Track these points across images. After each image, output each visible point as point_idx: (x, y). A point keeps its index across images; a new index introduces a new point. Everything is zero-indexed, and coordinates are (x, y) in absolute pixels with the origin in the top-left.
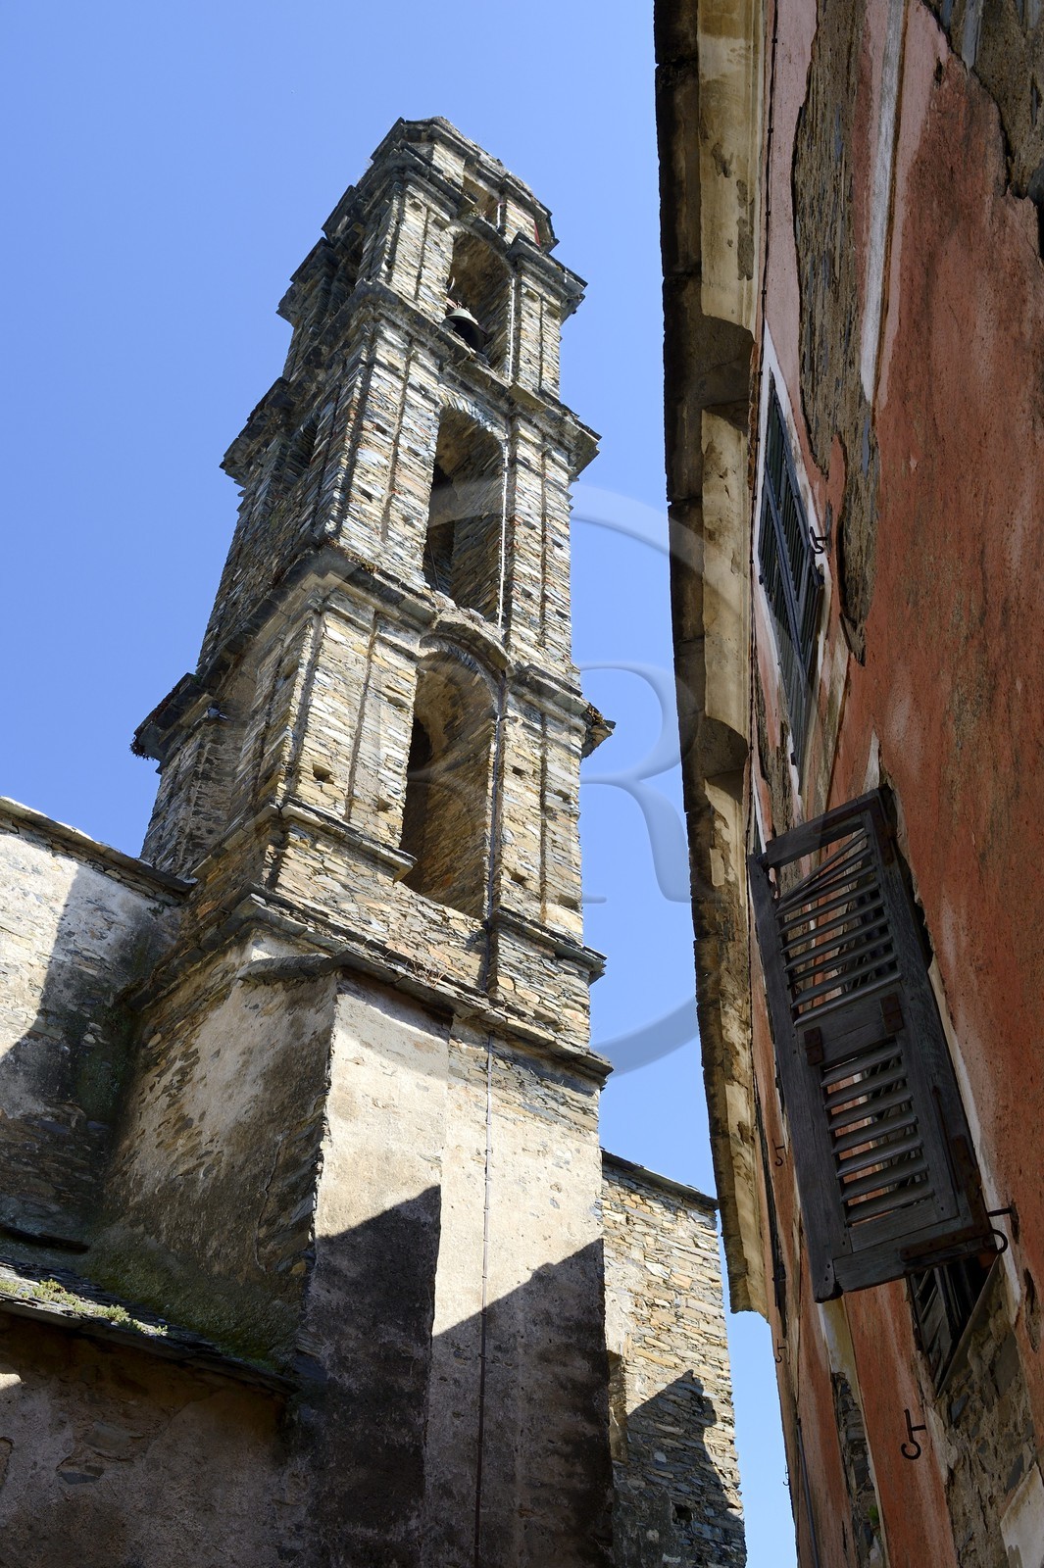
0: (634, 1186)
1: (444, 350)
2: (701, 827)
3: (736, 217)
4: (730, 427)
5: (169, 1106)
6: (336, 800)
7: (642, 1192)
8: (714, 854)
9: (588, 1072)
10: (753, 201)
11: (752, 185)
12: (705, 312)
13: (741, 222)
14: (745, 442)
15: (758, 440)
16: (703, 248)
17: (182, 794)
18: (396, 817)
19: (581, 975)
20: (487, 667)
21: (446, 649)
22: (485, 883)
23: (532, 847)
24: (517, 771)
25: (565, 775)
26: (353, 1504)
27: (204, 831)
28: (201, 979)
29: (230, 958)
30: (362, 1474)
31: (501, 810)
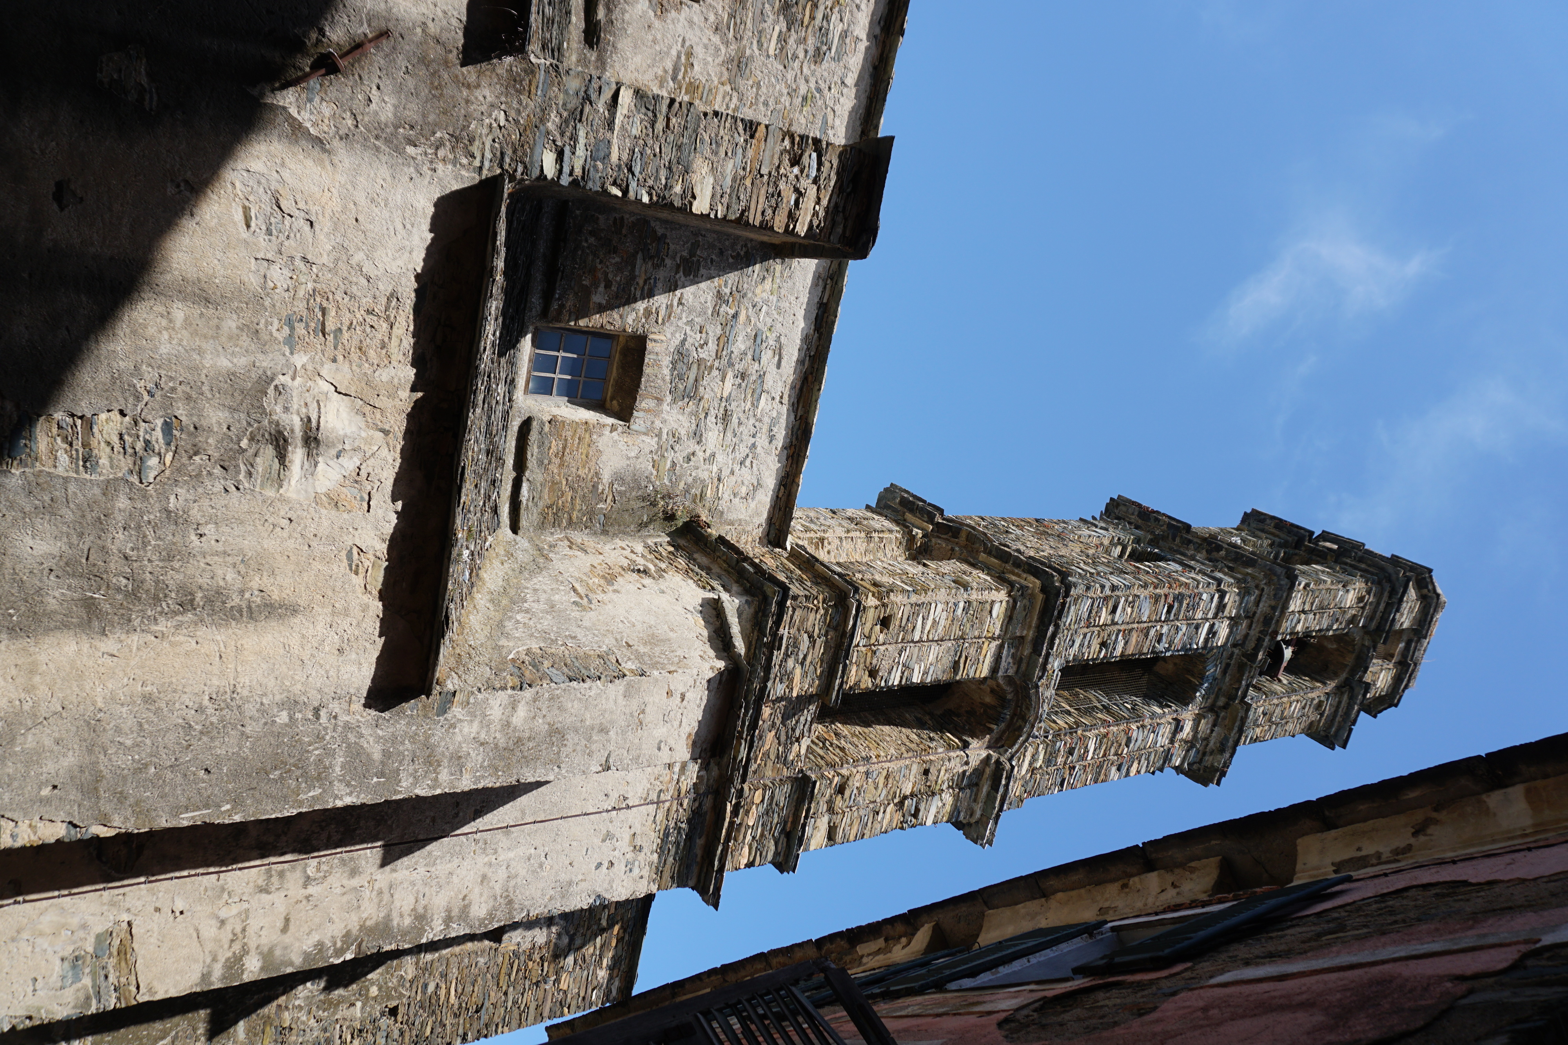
0: (629, 930)
1: (1250, 645)
2: (900, 928)
3: (1381, 849)
4: (1213, 882)
5: (622, 567)
6: (869, 637)
7: (627, 938)
8: (880, 943)
9: (703, 875)
10: (1398, 861)
11: (1412, 857)
12: (1299, 841)
13: (1378, 855)
14: (1204, 897)
15: (1203, 907)
16: (1349, 827)
17: (853, 526)
18: (867, 683)
19: (776, 854)
20: (1004, 732)
21: (1009, 697)
22: (833, 766)
23: (869, 797)
24: (926, 772)
25: (933, 811)
26: (356, 753)
27: (827, 547)
28: (716, 569)
29: (735, 588)
30: (377, 756)
31: (893, 766)
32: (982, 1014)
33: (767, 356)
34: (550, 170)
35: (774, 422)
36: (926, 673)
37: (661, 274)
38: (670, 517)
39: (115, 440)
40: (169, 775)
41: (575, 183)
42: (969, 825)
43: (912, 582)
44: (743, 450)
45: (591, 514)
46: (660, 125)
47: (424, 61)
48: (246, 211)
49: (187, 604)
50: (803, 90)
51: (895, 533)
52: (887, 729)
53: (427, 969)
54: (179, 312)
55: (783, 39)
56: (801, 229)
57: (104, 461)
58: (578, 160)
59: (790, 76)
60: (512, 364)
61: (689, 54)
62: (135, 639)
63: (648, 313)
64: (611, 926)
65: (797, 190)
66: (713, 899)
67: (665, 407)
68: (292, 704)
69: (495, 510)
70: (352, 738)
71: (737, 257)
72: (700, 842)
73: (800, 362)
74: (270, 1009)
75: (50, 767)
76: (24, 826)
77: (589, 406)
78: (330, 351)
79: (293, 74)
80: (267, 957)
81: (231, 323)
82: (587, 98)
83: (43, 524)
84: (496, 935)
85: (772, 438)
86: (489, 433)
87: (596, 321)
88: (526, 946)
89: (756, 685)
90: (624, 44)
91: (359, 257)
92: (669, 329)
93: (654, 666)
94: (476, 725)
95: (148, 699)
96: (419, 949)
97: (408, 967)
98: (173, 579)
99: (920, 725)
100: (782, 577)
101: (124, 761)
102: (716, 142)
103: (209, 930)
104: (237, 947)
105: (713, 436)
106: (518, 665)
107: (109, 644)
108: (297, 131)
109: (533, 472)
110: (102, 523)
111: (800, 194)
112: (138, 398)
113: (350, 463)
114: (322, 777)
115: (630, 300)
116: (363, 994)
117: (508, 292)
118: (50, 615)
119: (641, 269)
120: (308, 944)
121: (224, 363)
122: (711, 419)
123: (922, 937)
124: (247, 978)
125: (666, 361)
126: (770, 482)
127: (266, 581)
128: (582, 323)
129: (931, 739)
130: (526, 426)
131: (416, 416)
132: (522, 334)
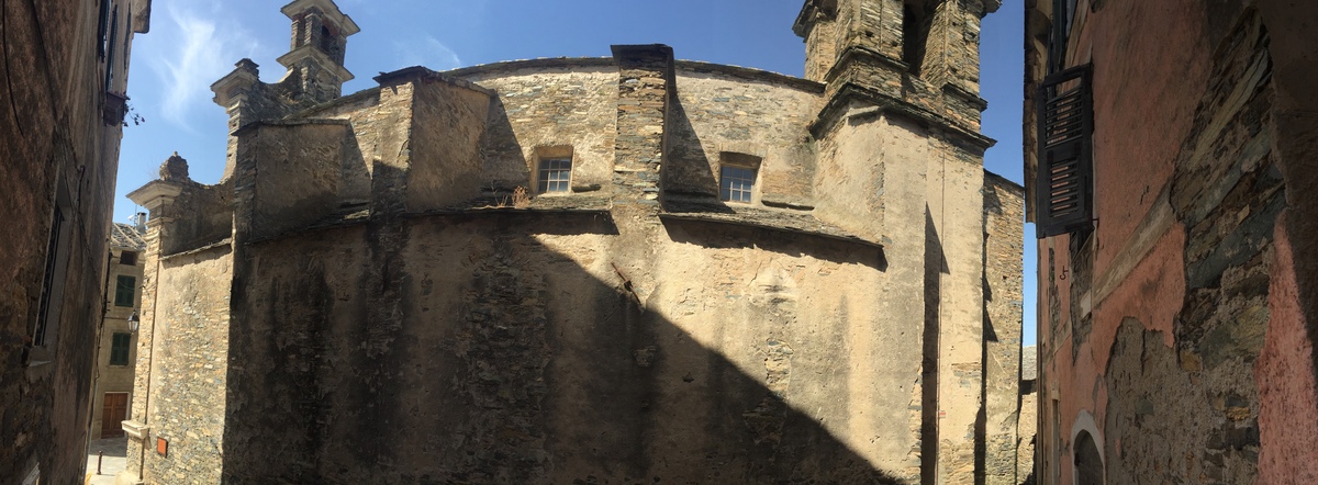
0: (996, 182)
2: (1031, 56)
5: (831, 162)
6: (876, 44)
7: (999, 183)
8: (1035, 68)
9: (980, 144)
17: (814, 49)
18: (899, 48)
19: (977, 109)
22: (942, 73)
23: (960, 57)
24: (954, 24)
25: (974, 26)
26: (904, 277)
27: (825, 63)
28: (835, 118)
29: (844, 109)
30: (905, 269)
31: (948, 41)
32: (1086, 21)
33: (725, 95)
34: (654, 196)
35: (758, 90)
36: (898, 16)
37: (691, 147)
38: (807, 140)
39: (776, 363)
40: (902, 347)
41: (657, 185)
42: (985, 8)
43: (847, 18)
44: (773, 105)
45: (806, 175)
46: (627, 152)
47: (620, 249)
48: (686, 314)
49: (839, 338)
50: (597, 96)
51: (819, 27)
52: (928, 42)
53: (992, 264)
54: (727, 338)
55: (580, 109)
56: (662, 82)
57: (785, 367)
58: (648, 185)
59: (593, 103)
60: (738, 209)
61: (594, 147)
62: (852, 357)
63: (710, 152)
64: (994, 189)
65: (644, 87)
66: (993, 142)
67: (753, 142)
68: (881, 300)
69: (804, 216)
70: (897, 278)
71: (679, 113)
72: (964, 142)
73: (726, 79)
74: (992, 321)
75: (894, 389)
76: (914, 398)
77: (756, 176)
78: (739, 281)
79: (634, 298)
80: (975, 319)
81: (731, 319)
82: (622, 184)
83: (807, 389)
84: (986, 235)
85: (767, 91)
86: (770, 217)
87: (716, 175)
88: (993, 225)
89: (893, 103)
90: (596, 174)
91: (699, 271)
92: (717, 142)
93: (880, 149)
94: (899, 229)
95: (873, 353)
96: (984, 265)
97: (989, 270)
98: (829, 343)
99: (928, 25)
100: (841, 86)
101: (895, 362)
102: (630, 127)
103: (961, 338)
104: (969, 329)
105: (767, 119)
106: (874, 208)
107: (854, 366)
108: (653, 295)
109: (787, 200)
110: (807, 368)
111: (646, 85)
112: (760, 354)
113: (785, 274)
114: (911, 291)
115: (705, 160)
116: (996, 288)
117: (708, 211)
118: (841, 387)
119: (690, 156)
120: (974, 304)
121: (745, 322)
122: (758, 120)
123: (1039, 46)
124: (981, 327)
125: (732, 142)
126: (790, 91)
127: (832, 308)
128: (717, 180)
129: (938, 18)
130: (765, 203)
131: (763, 247)
132: (724, 206)
